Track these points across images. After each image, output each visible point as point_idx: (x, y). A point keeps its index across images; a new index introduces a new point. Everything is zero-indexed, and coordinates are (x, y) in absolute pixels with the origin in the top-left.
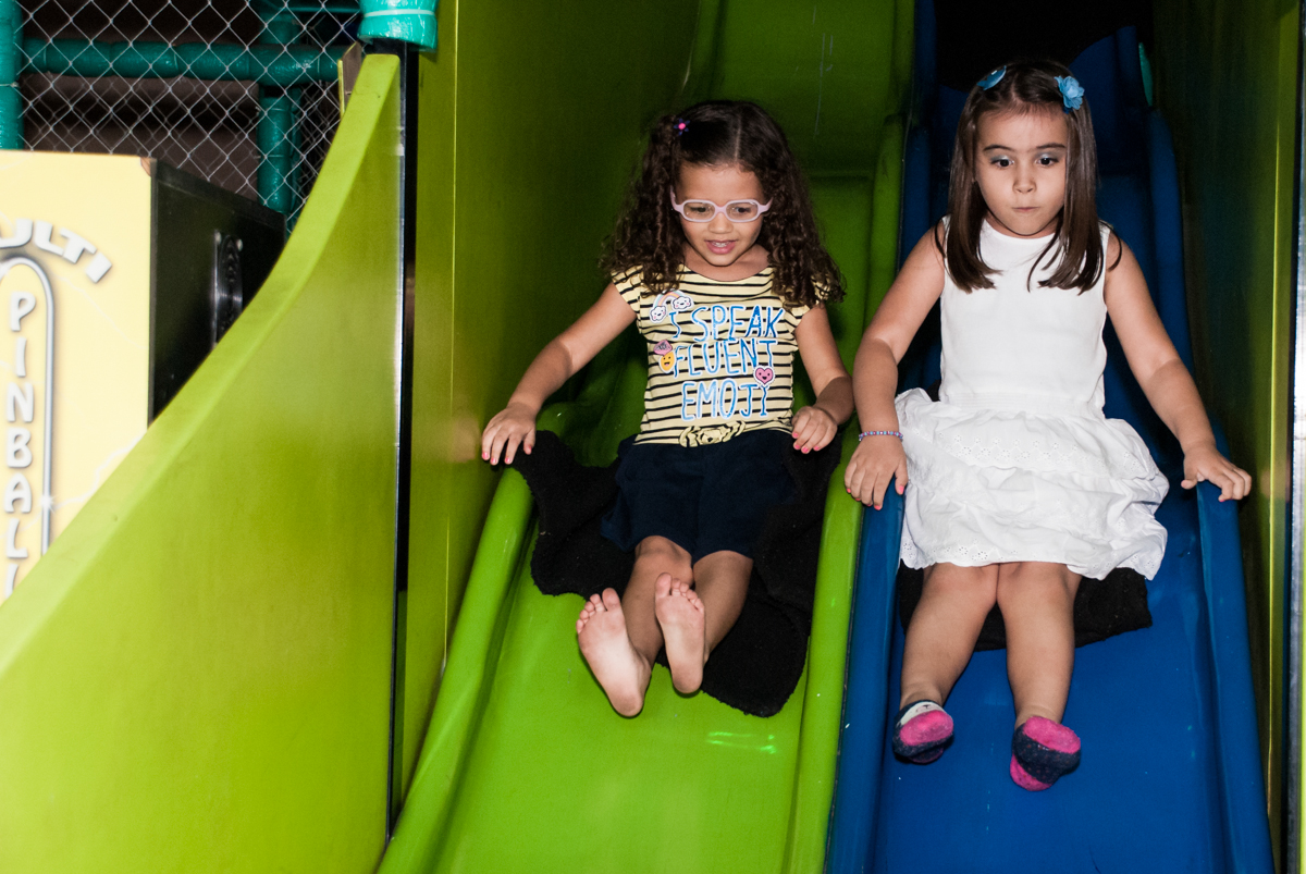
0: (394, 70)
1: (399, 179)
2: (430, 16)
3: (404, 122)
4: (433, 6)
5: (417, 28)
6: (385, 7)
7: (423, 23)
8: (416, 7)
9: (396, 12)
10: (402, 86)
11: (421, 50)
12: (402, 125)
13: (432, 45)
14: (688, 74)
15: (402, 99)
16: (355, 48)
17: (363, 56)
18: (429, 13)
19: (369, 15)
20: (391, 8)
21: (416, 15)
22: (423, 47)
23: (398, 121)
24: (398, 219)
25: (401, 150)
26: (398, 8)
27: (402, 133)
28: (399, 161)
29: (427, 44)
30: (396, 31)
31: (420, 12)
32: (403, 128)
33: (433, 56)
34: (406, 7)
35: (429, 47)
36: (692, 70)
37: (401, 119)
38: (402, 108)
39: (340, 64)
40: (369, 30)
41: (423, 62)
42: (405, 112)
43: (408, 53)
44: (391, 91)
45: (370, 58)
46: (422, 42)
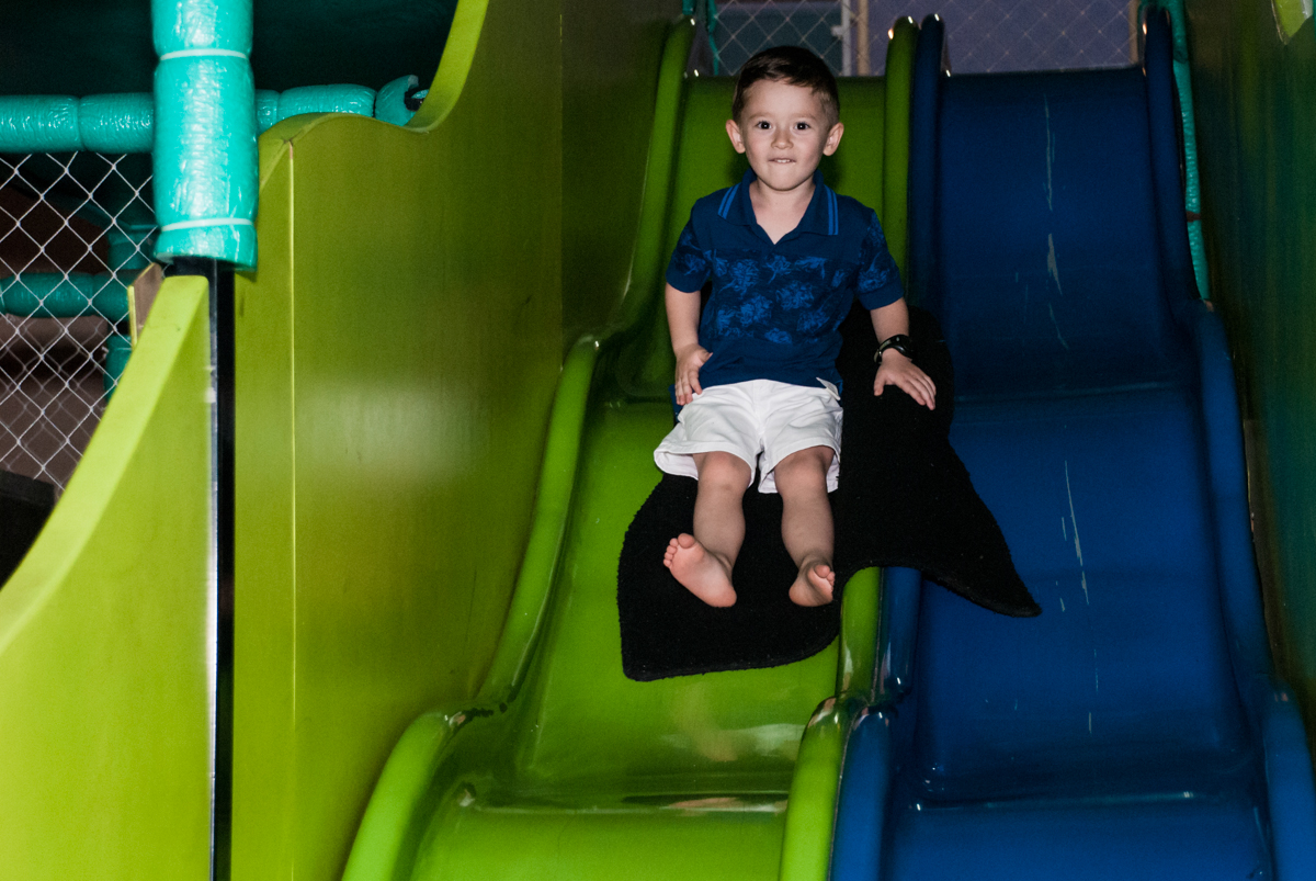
0: (199, 295)
1: (209, 432)
2: (246, 226)
3: (216, 359)
4: (250, 213)
5: (230, 242)
6: (187, 217)
7: (237, 236)
8: (228, 216)
9: (204, 223)
10: (211, 315)
11: (237, 269)
12: (212, 364)
13: (250, 262)
14: (628, 284)
15: (212, 332)
16: (152, 271)
17: (163, 279)
18: (246, 222)
19: (167, 228)
20: (195, 218)
21: (227, 226)
22: (238, 265)
23: (208, 359)
24: (210, 483)
25: (211, 396)
26: (204, 218)
27: (212, 374)
28: (209, 411)
29: (243, 261)
30: (202, 247)
31: (233, 221)
32: (214, 368)
33: (251, 274)
34: (215, 216)
35: (248, 266)
36: (633, 279)
37: (212, 356)
38: (212, 342)
39: (131, 290)
40: (167, 249)
41: (240, 283)
42: (216, 347)
43: (221, 275)
44: (196, 322)
45: (171, 281)
46: (236, 259)
